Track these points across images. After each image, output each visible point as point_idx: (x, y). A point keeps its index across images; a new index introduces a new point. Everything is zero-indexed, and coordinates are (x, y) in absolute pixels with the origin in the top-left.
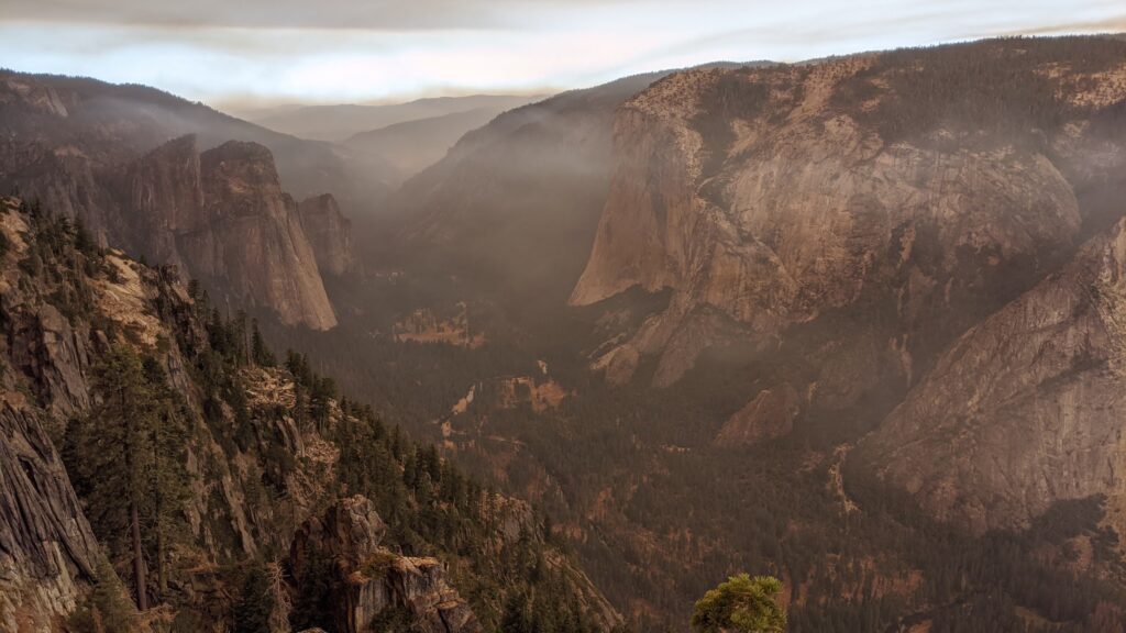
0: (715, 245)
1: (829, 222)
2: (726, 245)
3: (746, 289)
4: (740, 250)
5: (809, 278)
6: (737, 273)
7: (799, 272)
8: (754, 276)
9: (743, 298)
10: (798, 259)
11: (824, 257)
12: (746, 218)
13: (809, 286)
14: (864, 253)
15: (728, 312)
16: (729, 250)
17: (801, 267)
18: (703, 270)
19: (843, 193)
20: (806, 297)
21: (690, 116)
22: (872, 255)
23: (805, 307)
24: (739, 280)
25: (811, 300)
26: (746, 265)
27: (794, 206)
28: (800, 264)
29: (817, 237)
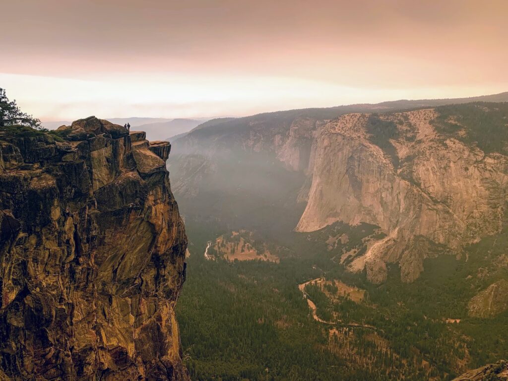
0: (421, 205)
1: (475, 192)
2: (428, 205)
3: (440, 227)
4: (435, 207)
5: (471, 220)
6: (435, 219)
7: (465, 217)
8: (444, 220)
9: (439, 231)
10: (464, 211)
11: (477, 210)
12: (431, 190)
13: (471, 225)
14: (498, 207)
15: (431, 239)
16: (430, 207)
17: (465, 215)
18: (416, 218)
19: (476, 177)
20: (471, 230)
21: (367, 137)
22: (502, 208)
23: (472, 235)
24: (436, 222)
25: (474, 231)
26: (439, 215)
27: (455, 184)
28: (465, 213)
29: (472, 200)
